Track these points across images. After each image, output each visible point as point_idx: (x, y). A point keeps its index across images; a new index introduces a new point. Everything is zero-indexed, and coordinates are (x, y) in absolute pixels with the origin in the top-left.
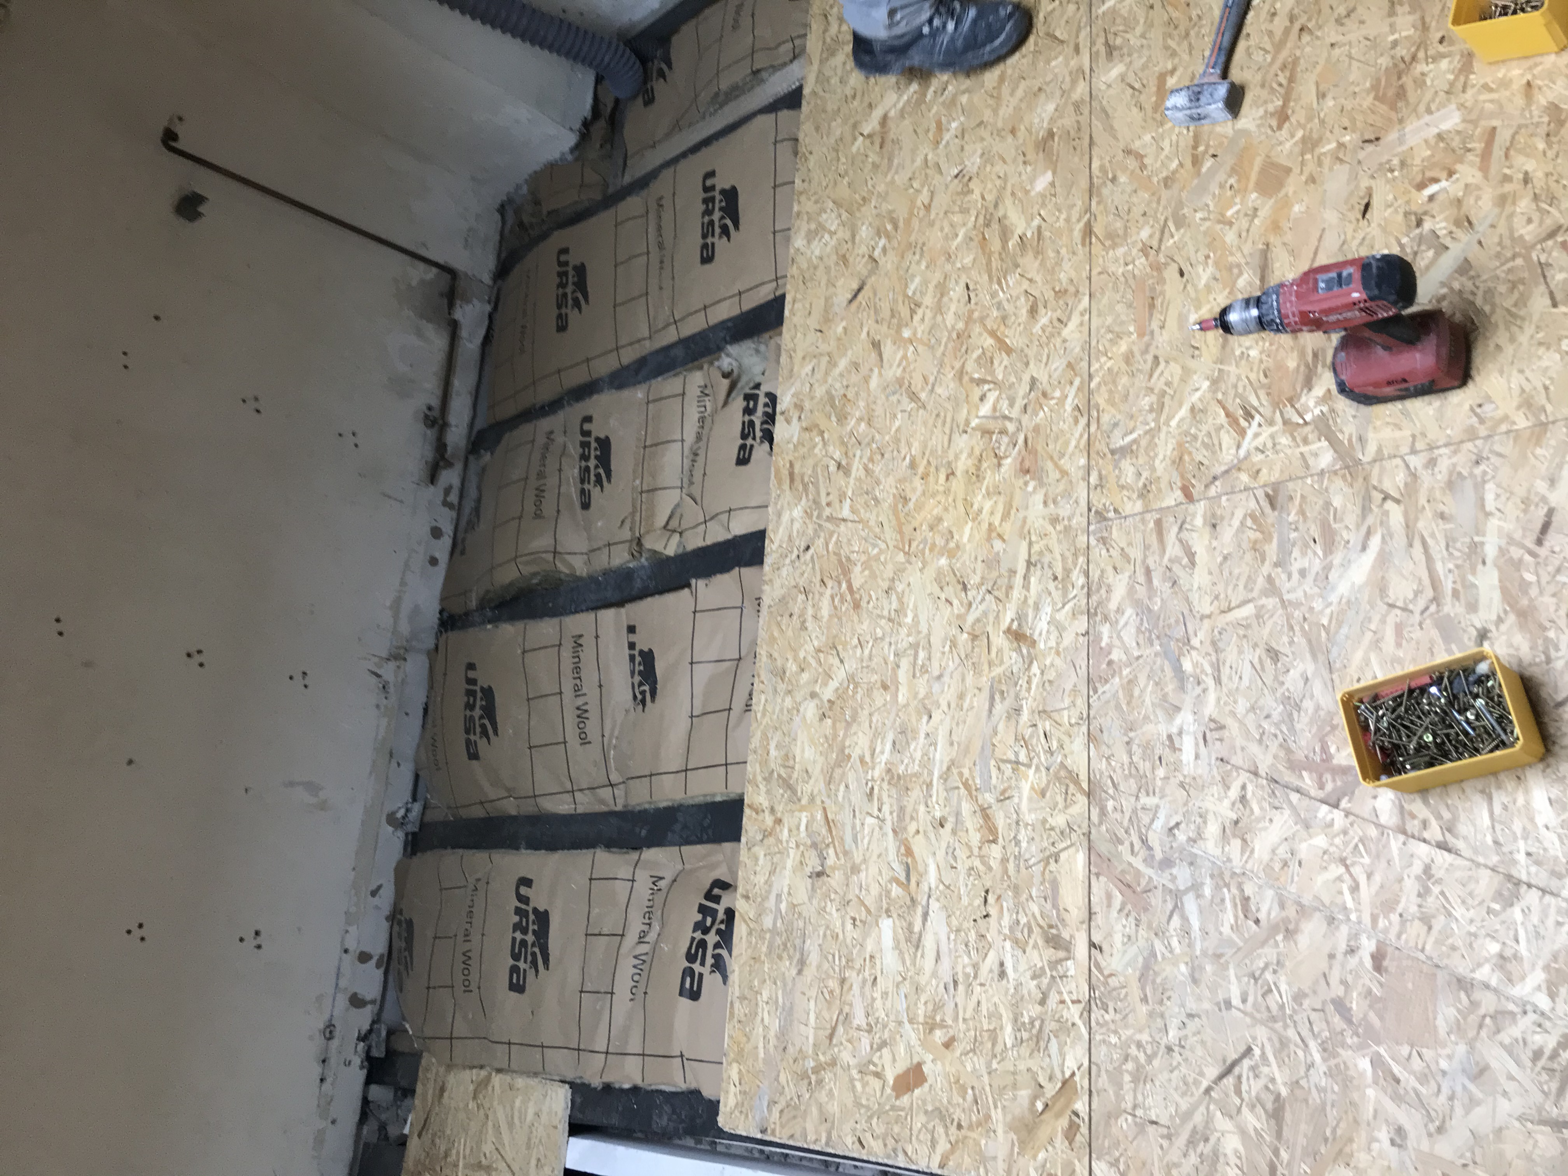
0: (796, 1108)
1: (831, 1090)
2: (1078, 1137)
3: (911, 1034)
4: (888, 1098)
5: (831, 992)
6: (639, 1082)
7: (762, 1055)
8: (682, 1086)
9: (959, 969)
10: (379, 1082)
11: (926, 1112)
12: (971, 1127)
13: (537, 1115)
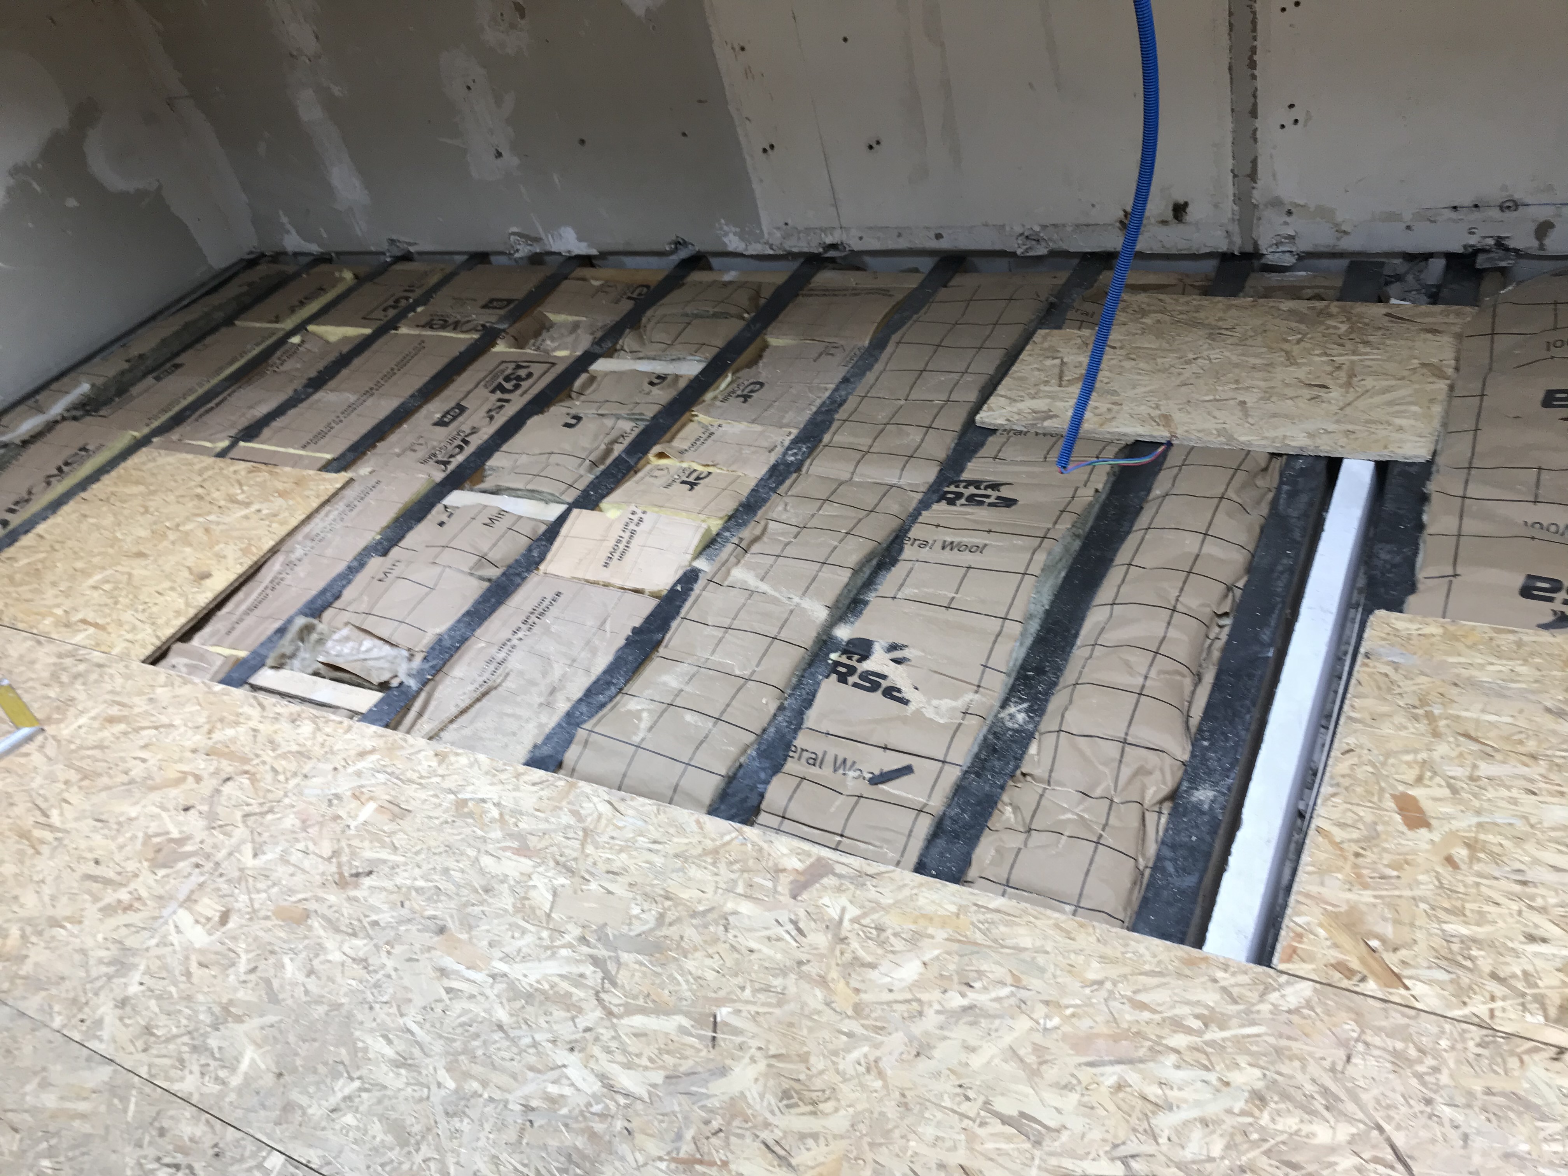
0: (1389, 690)
1: (1406, 728)
2: (1337, 975)
3: (1465, 823)
4: (1394, 787)
5: (1521, 742)
6: (1430, 530)
7: (1451, 660)
8: (1420, 575)
9: (1541, 891)
10: (1448, 267)
11: (1375, 823)
12: (1355, 866)
13: (1400, 429)
